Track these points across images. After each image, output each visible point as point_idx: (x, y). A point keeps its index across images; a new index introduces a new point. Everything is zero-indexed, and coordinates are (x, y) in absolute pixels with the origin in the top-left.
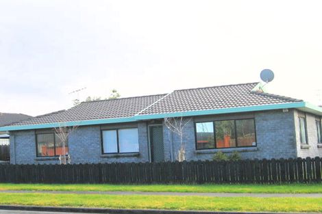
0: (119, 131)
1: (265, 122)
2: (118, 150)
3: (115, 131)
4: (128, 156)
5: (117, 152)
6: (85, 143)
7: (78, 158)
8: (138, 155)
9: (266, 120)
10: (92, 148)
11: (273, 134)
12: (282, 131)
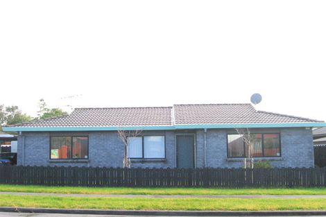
0: (145, 138)
1: (289, 137)
2: (143, 156)
3: (141, 138)
4: (155, 162)
5: (141, 157)
6: (108, 148)
7: (99, 162)
8: (164, 161)
9: (290, 135)
10: (116, 153)
11: (296, 147)
12: (303, 145)
